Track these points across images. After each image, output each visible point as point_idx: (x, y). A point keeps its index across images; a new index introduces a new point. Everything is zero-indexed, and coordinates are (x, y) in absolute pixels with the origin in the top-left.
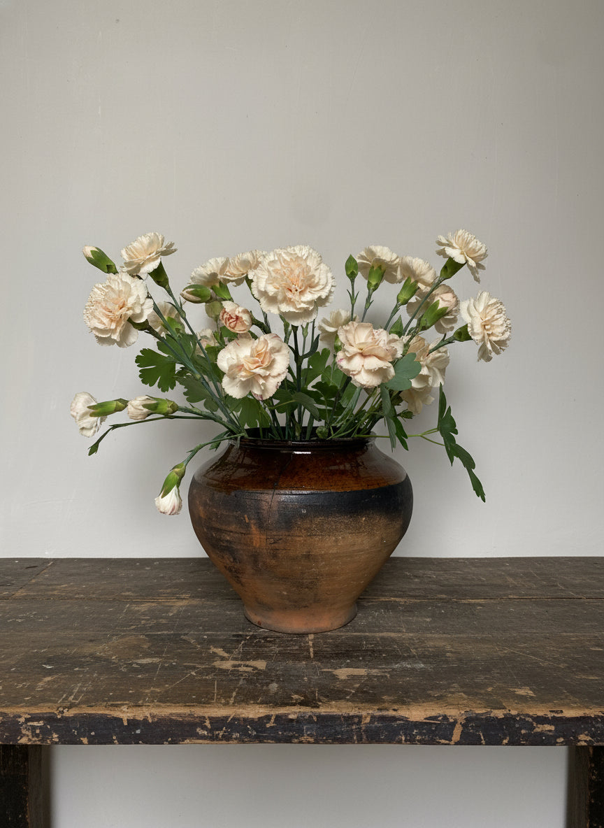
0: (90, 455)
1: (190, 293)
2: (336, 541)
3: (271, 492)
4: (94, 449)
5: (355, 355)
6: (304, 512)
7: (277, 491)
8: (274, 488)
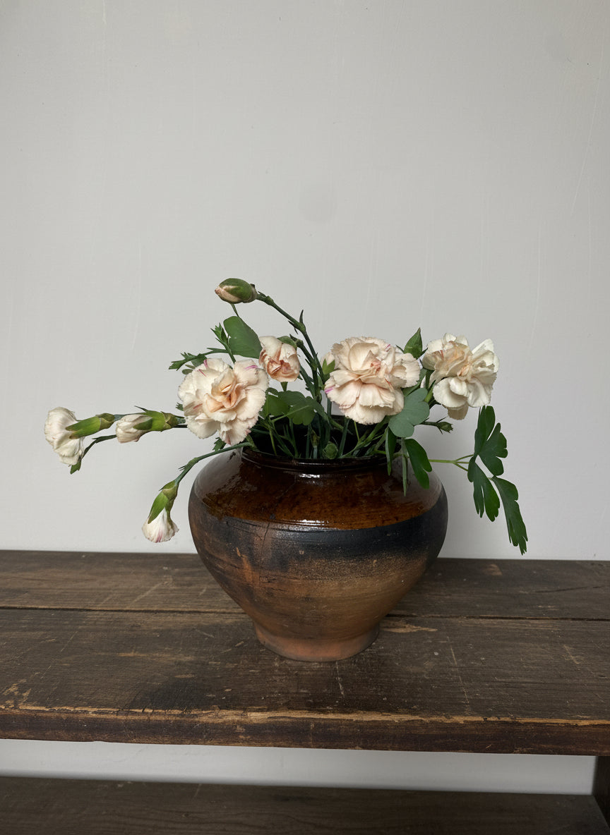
0: (71, 473)
1: (228, 291)
2: (341, 585)
3: (266, 524)
4: (75, 468)
5: (348, 383)
6: (302, 552)
7: (272, 525)
8: (269, 521)
